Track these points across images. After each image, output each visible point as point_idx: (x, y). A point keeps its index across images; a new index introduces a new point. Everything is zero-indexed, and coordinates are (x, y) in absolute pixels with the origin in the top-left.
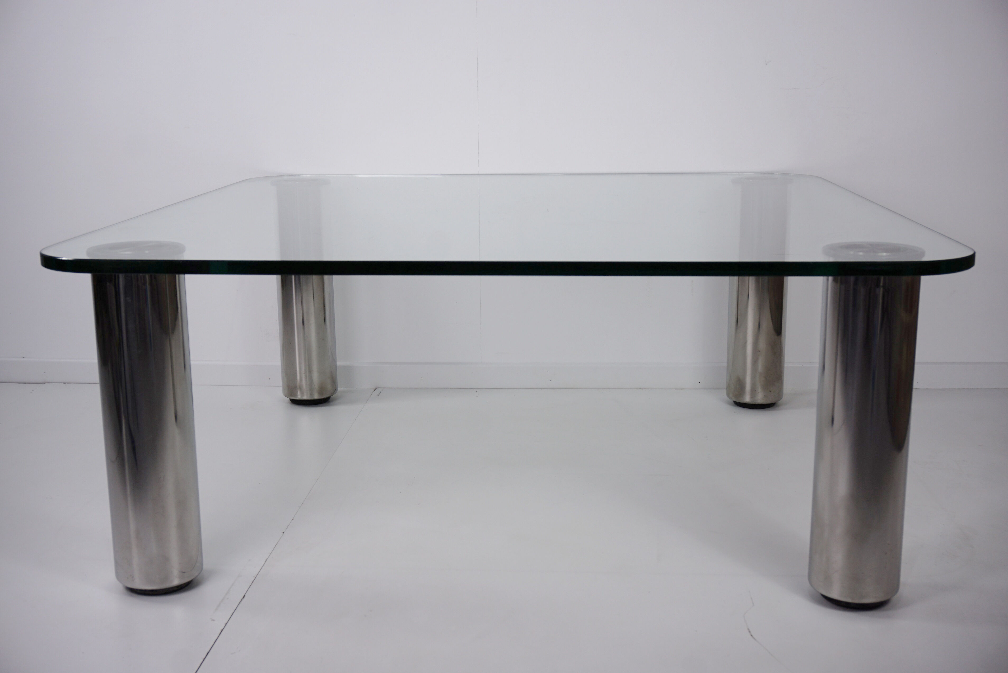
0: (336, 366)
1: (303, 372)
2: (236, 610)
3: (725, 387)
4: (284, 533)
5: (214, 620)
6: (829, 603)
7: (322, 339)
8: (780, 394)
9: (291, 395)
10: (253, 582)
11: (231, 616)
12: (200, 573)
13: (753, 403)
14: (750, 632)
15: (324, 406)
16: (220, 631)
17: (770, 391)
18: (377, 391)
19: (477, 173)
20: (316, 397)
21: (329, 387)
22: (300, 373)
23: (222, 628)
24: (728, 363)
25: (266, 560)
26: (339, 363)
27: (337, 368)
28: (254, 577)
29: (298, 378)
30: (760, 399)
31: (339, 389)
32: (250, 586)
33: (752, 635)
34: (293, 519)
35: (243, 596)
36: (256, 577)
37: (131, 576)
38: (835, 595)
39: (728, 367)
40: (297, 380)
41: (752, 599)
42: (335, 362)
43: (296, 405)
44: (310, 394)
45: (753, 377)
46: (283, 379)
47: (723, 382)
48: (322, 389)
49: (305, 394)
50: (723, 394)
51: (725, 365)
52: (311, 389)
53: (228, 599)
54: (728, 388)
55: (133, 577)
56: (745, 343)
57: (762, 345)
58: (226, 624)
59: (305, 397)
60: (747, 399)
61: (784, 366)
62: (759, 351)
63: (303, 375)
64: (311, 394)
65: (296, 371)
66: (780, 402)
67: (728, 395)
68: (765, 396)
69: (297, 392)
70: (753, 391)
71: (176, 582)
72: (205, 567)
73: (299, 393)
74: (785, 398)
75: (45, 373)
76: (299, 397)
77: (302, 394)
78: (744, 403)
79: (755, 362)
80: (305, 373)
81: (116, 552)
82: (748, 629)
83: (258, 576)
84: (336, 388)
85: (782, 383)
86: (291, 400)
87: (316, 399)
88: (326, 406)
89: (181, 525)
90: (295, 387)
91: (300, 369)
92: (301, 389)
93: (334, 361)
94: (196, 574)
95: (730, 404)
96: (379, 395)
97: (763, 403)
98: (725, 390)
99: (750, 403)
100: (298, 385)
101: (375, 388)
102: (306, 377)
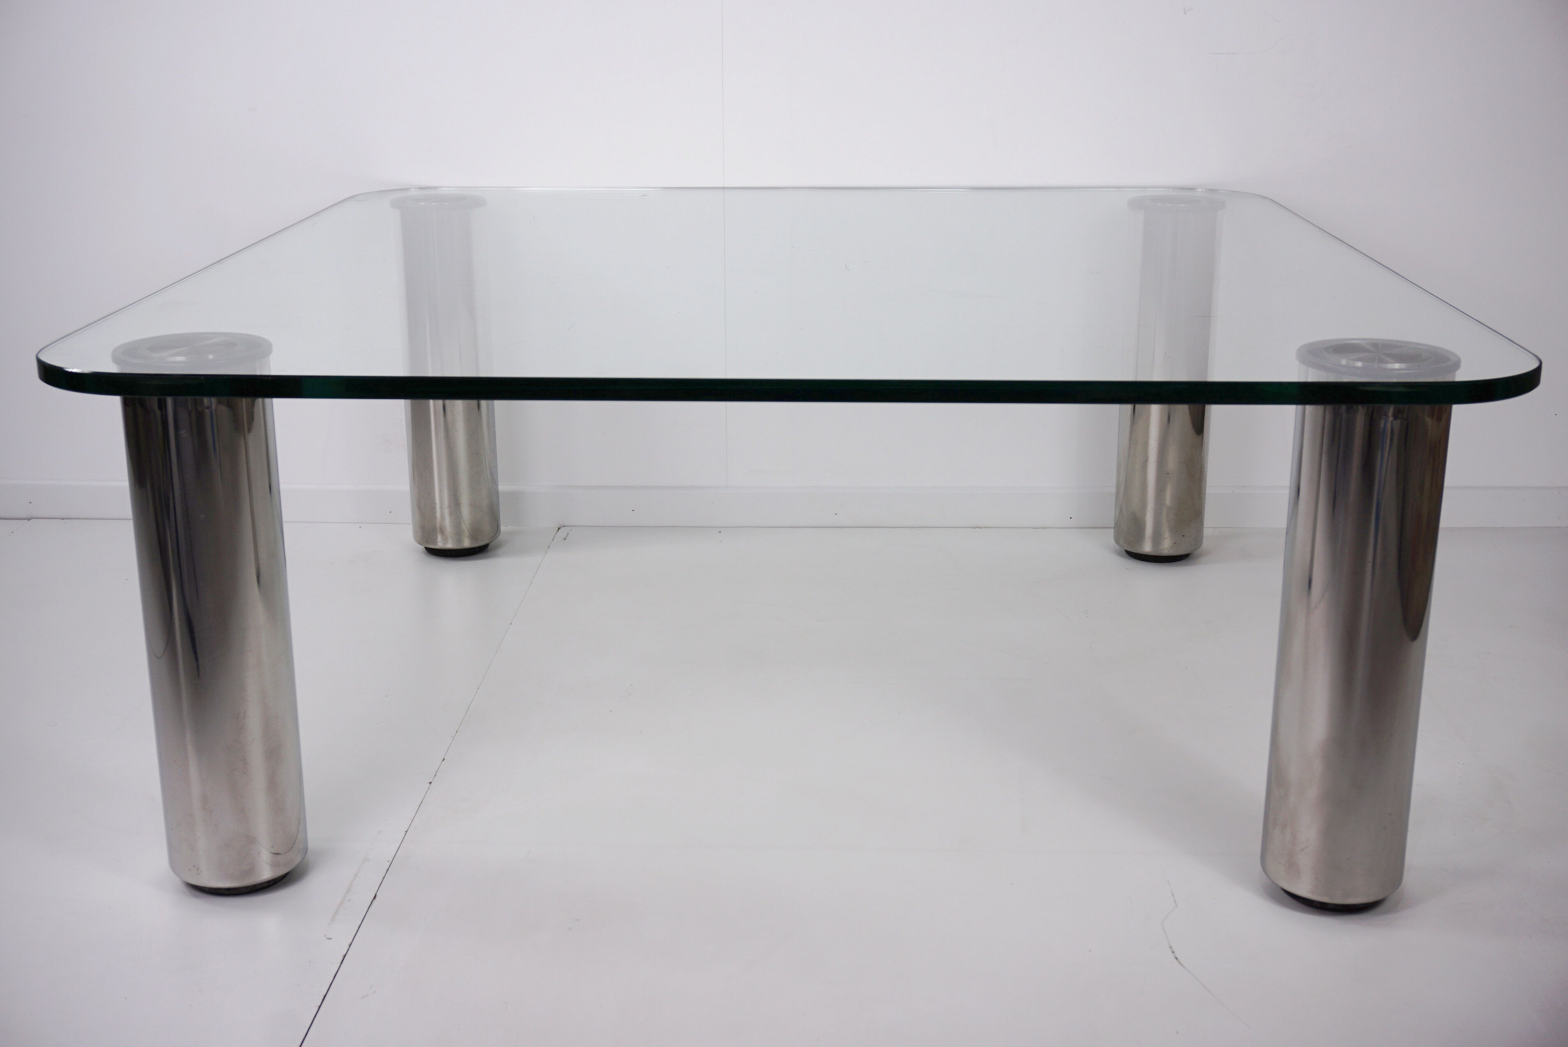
0: (497, 492)
1: (446, 506)
2: (364, 921)
3: (1113, 525)
4: (430, 783)
5: (331, 939)
6: (1294, 902)
8: (1198, 539)
9: (428, 542)
10: (387, 871)
11: (358, 931)
12: (304, 858)
13: (1156, 554)
14: (1173, 952)
16: (342, 958)
17: (1183, 535)
18: (563, 532)
19: (721, 185)
20: (467, 544)
21: (487, 528)
22: (441, 508)
23: (345, 954)
25: (406, 832)
26: (501, 488)
27: (499, 495)
28: (389, 861)
29: (438, 515)
30: (1167, 547)
31: (503, 528)
32: (384, 877)
33: (1176, 958)
34: (444, 760)
35: (374, 896)
36: (392, 861)
37: (194, 864)
38: (1304, 891)
39: (1118, 493)
40: (436, 518)
41: (1173, 894)
42: (497, 485)
43: (432, 556)
44: (457, 541)
45: (1157, 513)
46: (414, 515)
47: (1110, 516)
48: (475, 533)
49: (450, 540)
50: (1109, 536)
51: (1113, 490)
52: (458, 533)
53: (349, 900)
54: (1117, 527)
55: (196, 867)
56: (1146, 461)
57: (1173, 462)
58: (350, 945)
59: (450, 545)
60: (1147, 548)
61: (1205, 493)
62: (1167, 472)
63: (446, 511)
64: (459, 540)
65: (435, 502)
66: (1198, 552)
67: (1117, 541)
68: (1175, 543)
69: (436, 538)
70: (1157, 537)
71: (266, 874)
72: (311, 844)
73: (439, 538)
74: (1206, 543)
75: (30, 503)
76: (440, 545)
77: (445, 540)
78: (1142, 553)
79: (1160, 489)
80: (450, 507)
81: (169, 828)
82: (1170, 947)
83: (395, 859)
84: (498, 527)
85: (1201, 521)
86: (426, 548)
87: (467, 547)
89: (273, 785)
90: (434, 530)
91: (441, 499)
92: (442, 531)
93: (494, 481)
94: (298, 860)
95: (1119, 554)
96: (565, 539)
97: (1171, 555)
98: (1112, 530)
99: (1152, 555)
100: (438, 525)
101: (558, 526)
102: (451, 514)
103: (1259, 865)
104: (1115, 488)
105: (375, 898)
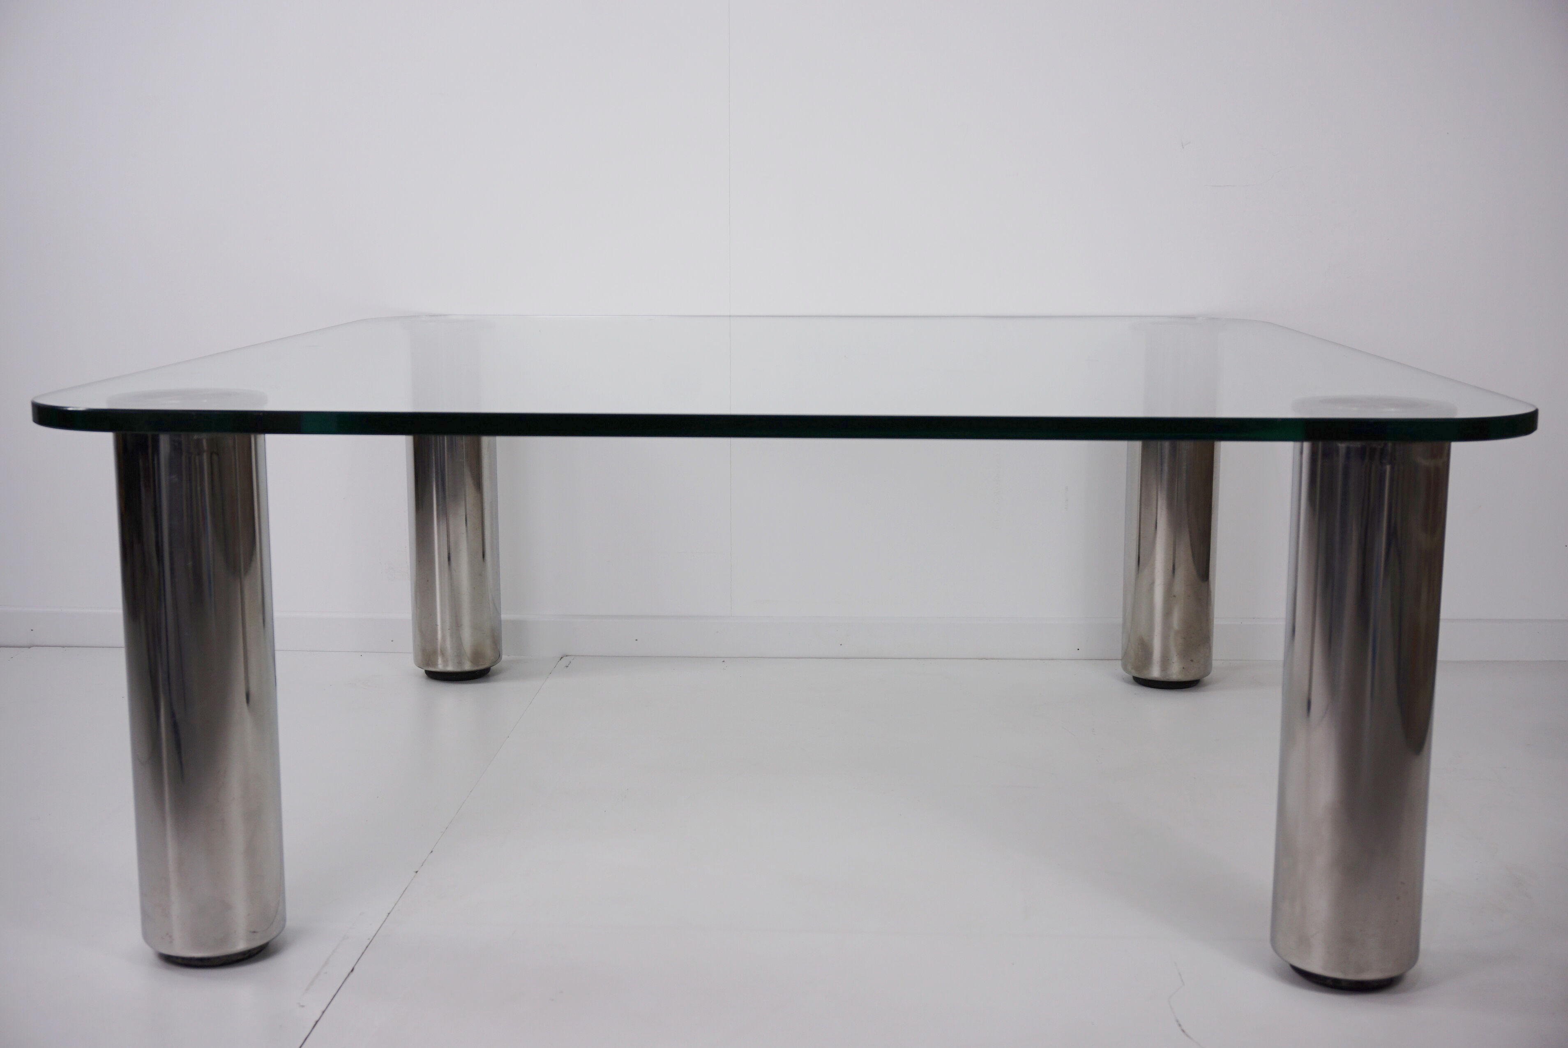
0: (500, 621)
1: (448, 627)
2: (339, 991)
3: (1120, 657)
4: (417, 872)
5: (303, 1006)
7: (479, 576)
8: (1207, 665)
9: (428, 665)
10: (367, 947)
11: (332, 999)
12: (280, 933)
13: (1165, 679)
14: (1180, 1025)
15: (480, 682)
16: (314, 1023)
17: (1192, 661)
18: (565, 661)
19: (727, 313)
20: (467, 667)
21: (489, 652)
22: (443, 629)
23: (317, 1019)
24: (1124, 619)
25: (389, 914)
26: (504, 616)
27: (501, 623)
28: (369, 939)
29: (439, 637)
30: (1175, 673)
31: (504, 657)
32: (363, 953)
33: (1183, 1031)
34: (432, 852)
35: (351, 969)
36: (372, 940)
37: (167, 934)
38: (1316, 967)
39: (1124, 624)
40: (437, 639)
41: (1180, 974)
42: (499, 613)
43: (434, 680)
44: (458, 663)
45: (1165, 637)
46: (414, 641)
47: (1117, 650)
48: (477, 655)
49: (450, 663)
50: (1118, 667)
51: (1120, 622)
52: (459, 655)
53: (326, 973)
54: (1125, 658)
55: (171, 937)
56: (1153, 583)
57: (1179, 587)
58: (323, 1012)
59: (450, 668)
60: (1155, 673)
61: (1213, 624)
62: (1174, 596)
63: (448, 633)
64: (460, 663)
65: (437, 625)
66: (1206, 679)
67: (1124, 669)
68: (1183, 668)
69: (438, 659)
70: (1165, 661)
71: (241, 945)
72: (289, 924)
73: (440, 661)
74: (1215, 673)
75: (32, 630)
76: (440, 667)
77: (446, 662)
78: (1150, 679)
79: (1167, 613)
80: (451, 628)
81: (143, 894)
82: (1177, 1021)
83: (375, 938)
84: (499, 655)
85: (1210, 648)
86: (426, 672)
87: (468, 671)
88: (485, 682)
89: (251, 851)
90: (435, 652)
91: (443, 622)
92: (443, 654)
93: (498, 611)
94: (275, 934)
95: (1128, 682)
96: (567, 667)
97: (1180, 681)
98: (1120, 662)
99: (1159, 680)
100: (439, 647)
101: (561, 656)
102: (452, 636)
103: (1268, 945)
104: (1122, 619)
105: (352, 970)
